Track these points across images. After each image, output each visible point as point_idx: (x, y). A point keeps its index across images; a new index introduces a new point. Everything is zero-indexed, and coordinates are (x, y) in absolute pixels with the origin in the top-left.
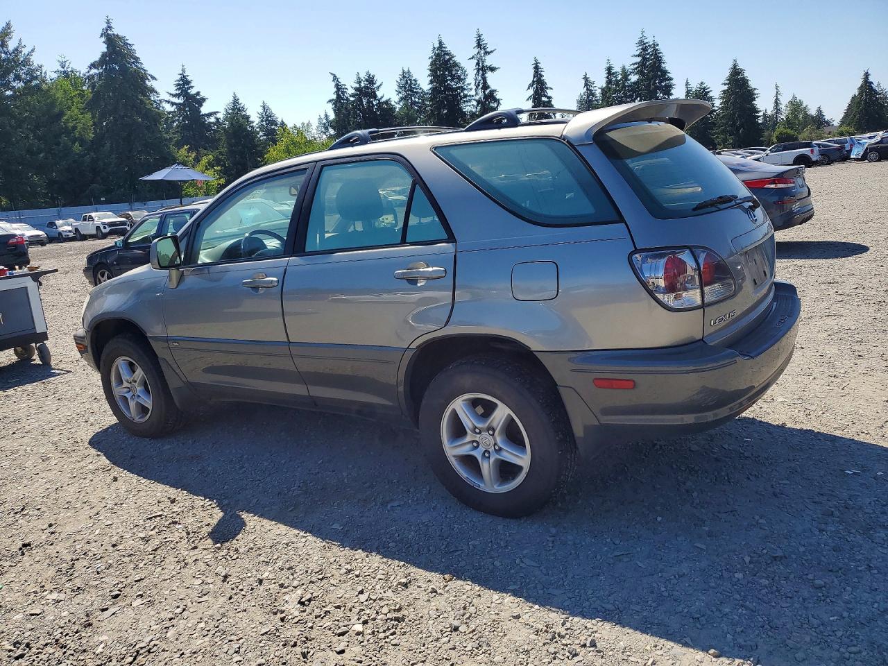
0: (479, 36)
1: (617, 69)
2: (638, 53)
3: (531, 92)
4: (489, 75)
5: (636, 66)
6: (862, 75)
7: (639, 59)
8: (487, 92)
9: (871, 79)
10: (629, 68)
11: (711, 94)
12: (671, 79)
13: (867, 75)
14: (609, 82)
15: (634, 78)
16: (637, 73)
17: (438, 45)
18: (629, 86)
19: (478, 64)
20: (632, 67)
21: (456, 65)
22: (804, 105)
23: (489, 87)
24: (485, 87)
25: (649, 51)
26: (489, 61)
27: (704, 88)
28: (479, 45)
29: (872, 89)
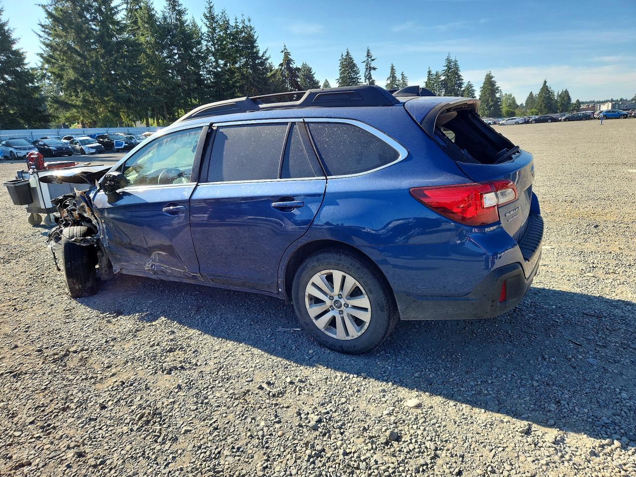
0: (369, 50)
1: (433, 72)
2: (445, 65)
3: (389, 82)
4: (372, 72)
5: (444, 72)
6: (543, 83)
7: (446, 68)
8: (371, 81)
9: (547, 84)
10: (440, 72)
11: (473, 88)
12: (463, 80)
13: (545, 82)
14: (429, 79)
15: (443, 78)
16: (444, 76)
17: (346, 54)
18: (440, 82)
19: (367, 65)
20: (442, 72)
21: (354, 65)
22: (513, 96)
23: (371, 78)
24: (370, 78)
25: (452, 64)
26: (373, 64)
27: (470, 85)
28: (368, 55)
29: (547, 90)
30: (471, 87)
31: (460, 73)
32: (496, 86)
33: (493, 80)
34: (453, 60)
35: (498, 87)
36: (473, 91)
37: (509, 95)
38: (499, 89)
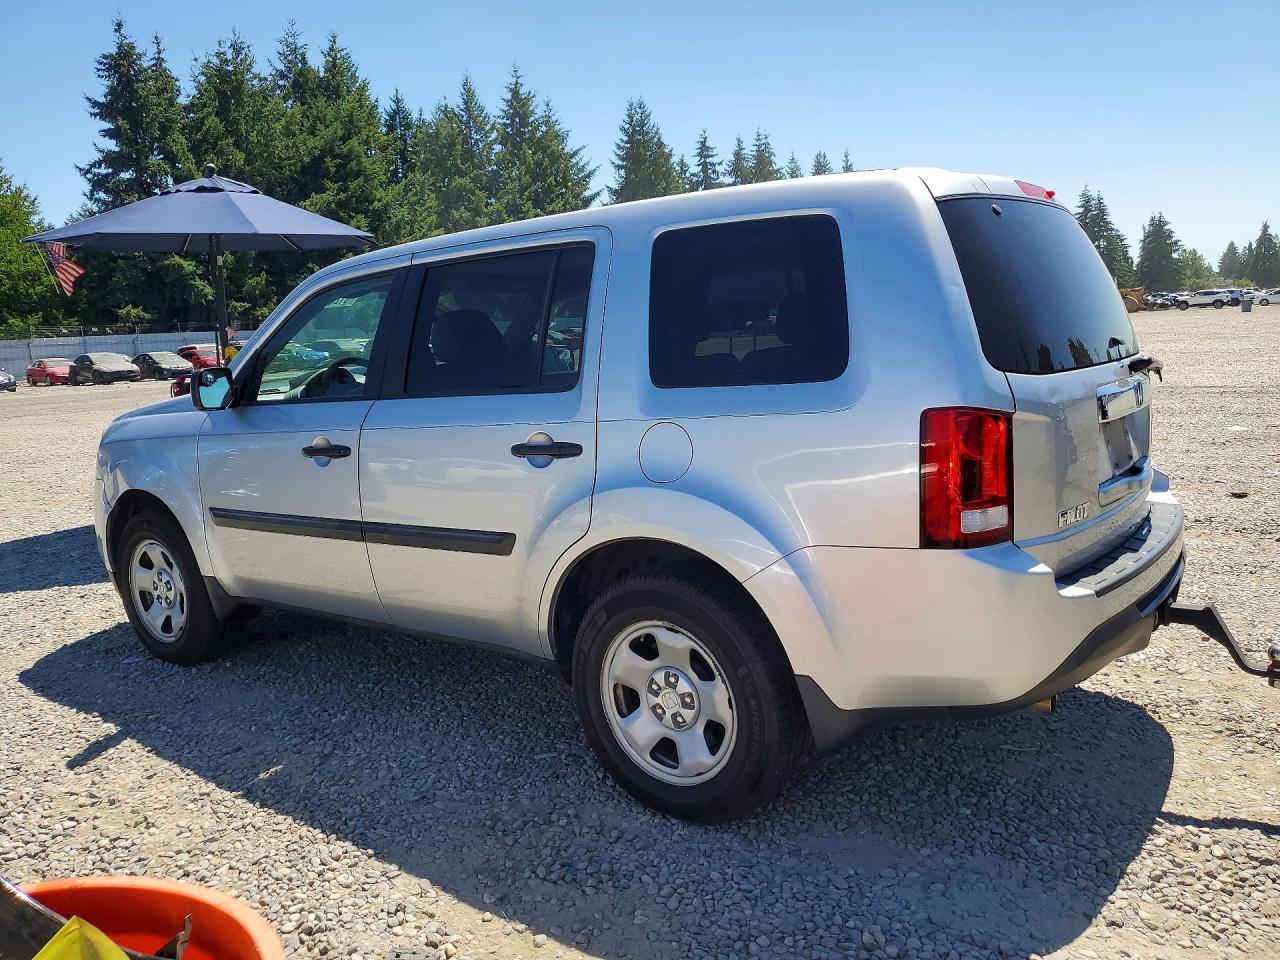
30: (1122, 241)
31: (1109, 219)
32: (1174, 239)
33: (1166, 227)
34: (1095, 195)
35: (1176, 242)
36: (1126, 247)
37: (1190, 253)
38: (1179, 243)
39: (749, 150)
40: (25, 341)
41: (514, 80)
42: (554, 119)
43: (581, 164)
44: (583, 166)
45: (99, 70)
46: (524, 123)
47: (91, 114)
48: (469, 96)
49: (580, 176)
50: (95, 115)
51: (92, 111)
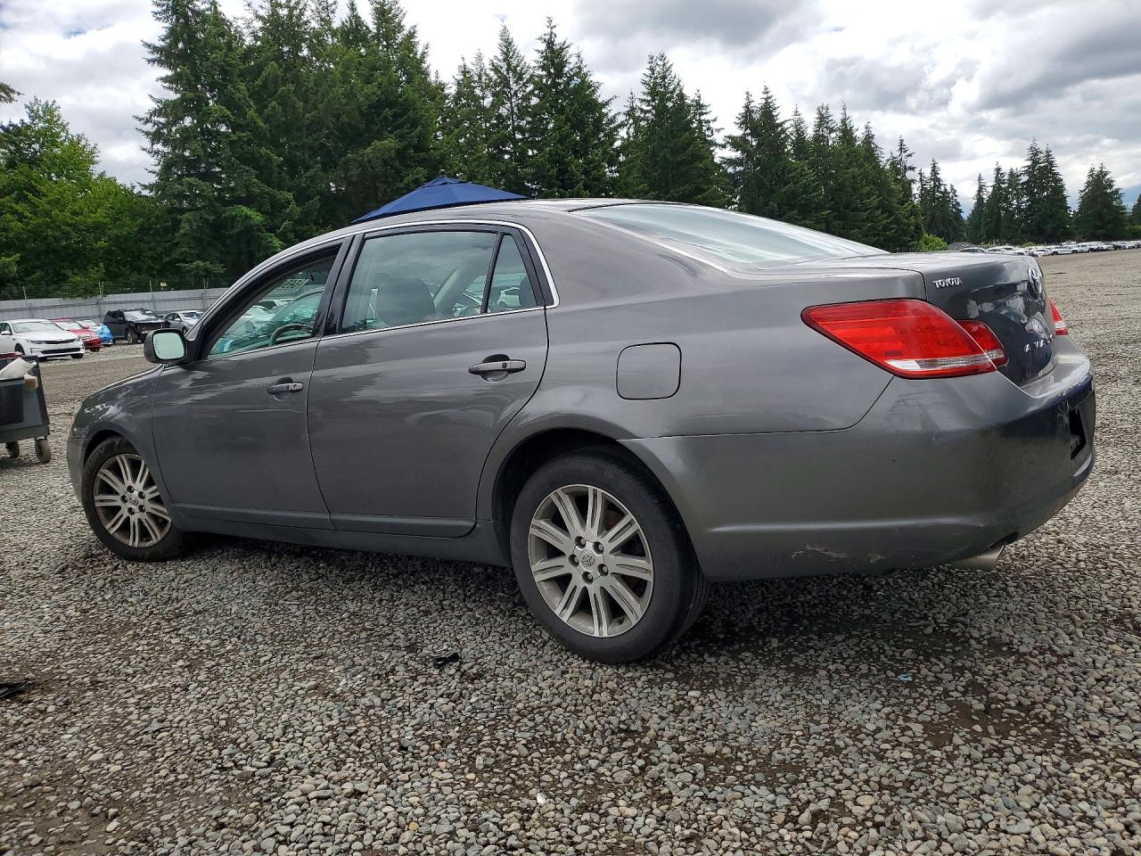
39: (758, 102)
40: (94, 300)
41: (548, 31)
42: (585, 70)
43: (610, 115)
44: (614, 117)
45: (156, 14)
46: (559, 73)
47: (149, 61)
48: (508, 46)
49: (612, 126)
50: (154, 61)
51: (151, 56)
